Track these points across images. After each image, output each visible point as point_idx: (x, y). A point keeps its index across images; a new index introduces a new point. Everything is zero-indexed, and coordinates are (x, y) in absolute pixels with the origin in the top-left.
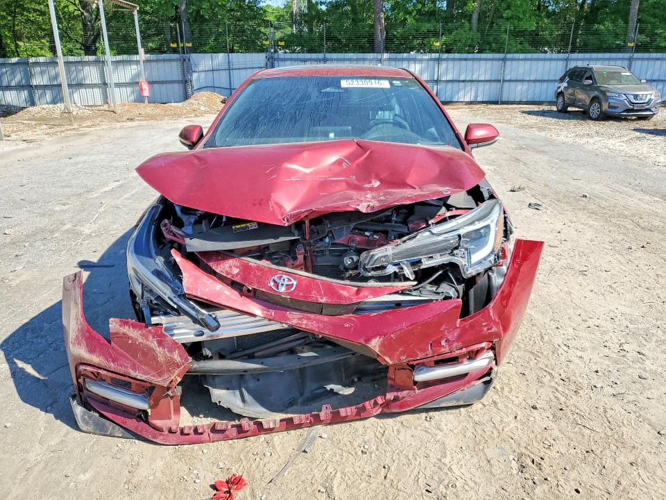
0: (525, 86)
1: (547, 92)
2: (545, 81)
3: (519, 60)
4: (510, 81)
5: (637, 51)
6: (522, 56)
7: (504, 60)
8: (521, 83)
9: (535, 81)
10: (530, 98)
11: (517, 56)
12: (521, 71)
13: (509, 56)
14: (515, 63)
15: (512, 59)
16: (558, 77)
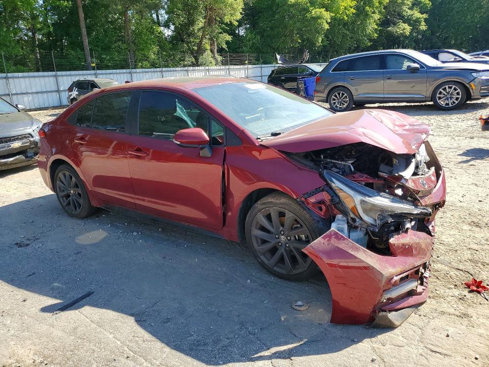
0: (30, 97)
1: (48, 100)
2: (44, 92)
3: (19, 77)
4: (17, 94)
5: (98, 69)
6: (20, 74)
7: (6, 78)
8: (26, 95)
9: (37, 93)
10: (37, 106)
11: (16, 74)
12: (23, 86)
13: (10, 75)
14: (16, 80)
15: (13, 77)
16: (67, 88)
